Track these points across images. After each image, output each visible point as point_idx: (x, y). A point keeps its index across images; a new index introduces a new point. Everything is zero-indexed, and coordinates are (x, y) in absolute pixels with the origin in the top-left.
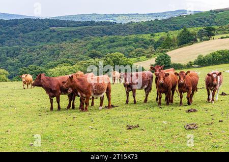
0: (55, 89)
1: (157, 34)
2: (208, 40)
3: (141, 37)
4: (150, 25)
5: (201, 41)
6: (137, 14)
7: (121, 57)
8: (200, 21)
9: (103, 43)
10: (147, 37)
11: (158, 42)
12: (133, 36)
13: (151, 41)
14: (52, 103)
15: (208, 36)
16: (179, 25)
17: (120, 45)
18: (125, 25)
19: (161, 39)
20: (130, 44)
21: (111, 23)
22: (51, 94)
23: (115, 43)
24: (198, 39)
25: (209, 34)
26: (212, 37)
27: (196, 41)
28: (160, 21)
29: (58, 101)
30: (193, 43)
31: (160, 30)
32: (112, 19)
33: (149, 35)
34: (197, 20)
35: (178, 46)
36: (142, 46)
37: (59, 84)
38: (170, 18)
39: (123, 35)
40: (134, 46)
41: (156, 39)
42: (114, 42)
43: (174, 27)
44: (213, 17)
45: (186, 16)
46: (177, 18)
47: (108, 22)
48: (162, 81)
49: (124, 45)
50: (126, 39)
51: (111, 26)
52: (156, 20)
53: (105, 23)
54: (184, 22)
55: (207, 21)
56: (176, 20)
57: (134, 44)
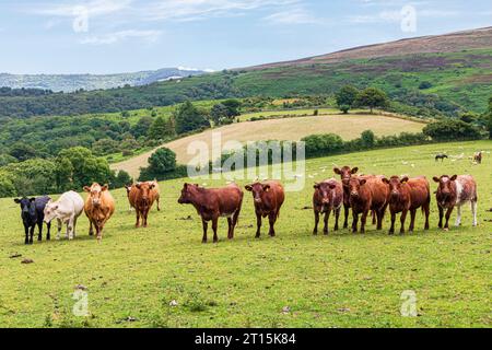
0: (212, 207)
1: (131, 112)
2: (230, 123)
3: (103, 118)
4: (117, 95)
5: (217, 125)
6: (88, 75)
7: (86, 155)
8: (206, 89)
9: (33, 129)
10: (115, 118)
11: (137, 128)
12: (89, 117)
13: (123, 125)
14: (205, 229)
15: (230, 116)
16: (169, 96)
17: (67, 134)
18: (70, 96)
19: (142, 122)
20: (85, 131)
21: (42, 92)
22: (205, 215)
23: (55, 130)
24: (212, 122)
25: (230, 112)
26: (236, 118)
27: (208, 125)
28: (135, 88)
29: (215, 228)
30: (203, 129)
31: (135, 105)
32: (40, 85)
33: (118, 114)
34: (201, 86)
35: (179, 133)
36: (108, 134)
37: (218, 200)
38: (153, 84)
39: (69, 115)
40: (93, 134)
41: (133, 121)
42: (53, 127)
43: (161, 100)
44: (229, 81)
45: (182, 80)
46: (165, 83)
47: (36, 90)
48: (354, 192)
49: (74, 133)
50: (76, 123)
51: (42, 97)
52: (127, 86)
53: (32, 92)
54: (178, 91)
55: (219, 88)
56: (163, 87)
57: (92, 130)
